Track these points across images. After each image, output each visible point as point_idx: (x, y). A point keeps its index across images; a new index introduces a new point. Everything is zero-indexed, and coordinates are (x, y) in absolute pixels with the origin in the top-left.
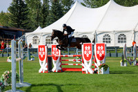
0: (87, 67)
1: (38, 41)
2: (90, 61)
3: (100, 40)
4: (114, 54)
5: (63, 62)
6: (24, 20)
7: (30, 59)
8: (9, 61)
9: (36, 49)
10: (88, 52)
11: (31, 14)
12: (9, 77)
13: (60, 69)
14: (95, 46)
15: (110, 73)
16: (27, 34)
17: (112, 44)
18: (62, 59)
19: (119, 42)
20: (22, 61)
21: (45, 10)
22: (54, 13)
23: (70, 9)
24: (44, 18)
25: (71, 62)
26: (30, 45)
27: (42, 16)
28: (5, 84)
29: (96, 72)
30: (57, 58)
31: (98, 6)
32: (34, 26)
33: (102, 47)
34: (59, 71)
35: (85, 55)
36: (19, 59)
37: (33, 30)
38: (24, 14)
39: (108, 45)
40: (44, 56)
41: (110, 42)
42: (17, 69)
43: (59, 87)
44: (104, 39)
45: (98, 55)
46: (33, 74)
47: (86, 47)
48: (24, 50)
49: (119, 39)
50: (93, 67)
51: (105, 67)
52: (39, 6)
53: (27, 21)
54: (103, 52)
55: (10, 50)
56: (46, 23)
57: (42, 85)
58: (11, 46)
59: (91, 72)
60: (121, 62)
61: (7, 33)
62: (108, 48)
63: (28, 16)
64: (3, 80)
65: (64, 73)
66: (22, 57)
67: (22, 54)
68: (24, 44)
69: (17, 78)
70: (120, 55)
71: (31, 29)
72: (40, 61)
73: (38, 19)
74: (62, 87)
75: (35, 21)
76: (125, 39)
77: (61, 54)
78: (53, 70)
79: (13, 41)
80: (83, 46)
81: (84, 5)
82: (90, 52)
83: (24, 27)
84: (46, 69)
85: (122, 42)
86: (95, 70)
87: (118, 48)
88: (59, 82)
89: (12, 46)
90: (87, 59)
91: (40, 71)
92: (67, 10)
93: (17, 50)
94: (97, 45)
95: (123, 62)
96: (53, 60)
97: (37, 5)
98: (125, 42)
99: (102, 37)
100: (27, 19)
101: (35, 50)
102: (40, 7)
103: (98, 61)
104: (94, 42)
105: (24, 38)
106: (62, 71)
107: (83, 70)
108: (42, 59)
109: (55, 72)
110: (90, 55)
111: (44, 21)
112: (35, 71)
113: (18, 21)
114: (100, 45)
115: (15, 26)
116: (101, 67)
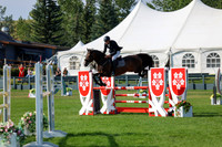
0: (156, 106)
1: (77, 65)
2: (162, 96)
3: (178, 63)
4: (200, 85)
5: (118, 98)
6: (55, 30)
7: (65, 92)
8: (32, 96)
9: (75, 77)
10: (158, 82)
11: (66, 22)
12: (31, 121)
13: (113, 109)
14: (170, 72)
15: (194, 115)
16: (60, 53)
17: (197, 70)
18: (117, 93)
19: (208, 66)
20: (52, 96)
21: (88, 16)
22: (103, 19)
23: (128, 13)
24: (88, 27)
25: (131, 98)
26: (66, 72)
27: (84, 25)
28: (25, 133)
29: (170, 114)
30: (108, 91)
31: (175, 9)
32: (71, 41)
33: (181, 75)
34: (111, 113)
35: (154, 88)
36: (48, 93)
37: (70, 47)
38: (56, 22)
39: (191, 71)
40: (87, 88)
41: (193, 66)
42: (44, 109)
43: (111, 138)
44: (184, 61)
45: (174, 87)
46: (70, 117)
47: (155, 75)
48: (55, 79)
49: (208, 60)
50: (166, 106)
51: (186, 106)
52: (79, 8)
53: (60, 33)
54: (182, 82)
55: (33, 80)
56: (91, 35)
57: (84, 134)
58: (34, 73)
59: (164, 114)
60: (212, 98)
61: (28, 52)
62: (190, 75)
63: (63, 25)
64: (23, 126)
65: (119, 116)
66: (53, 89)
67: (52, 85)
68: (55, 70)
69: (45, 123)
70: (210, 87)
71: (67, 46)
72: (81, 96)
73: (77, 29)
74: (117, 138)
75: (73, 33)
76: (219, 60)
77: (115, 85)
78: (102, 111)
79: (38, 65)
80: (149, 72)
81: (151, 7)
82: (161, 82)
83: (56, 42)
84: (91, 109)
85: (213, 66)
86: (170, 110)
87: (206, 75)
88: (112, 130)
89: (36, 72)
90: (157, 93)
91: (81, 112)
92: (124, 16)
93: (45, 79)
94: (174, 71)
95: (215, 97)
96: (102, 95)
97: (75, 7)
98: (219, 66)
99: (182, 59)
100: (60, 29)
101: (74, 79)
102: (81, 11)
103: (174, 96)
104: (168, 65)
105: (56, 60)
106: (117, 112)
107: (150, 110)
108: (85, 93)
109: (105, 114)
110: (161, 87)
111: (88, 33)
112: (72, 113)
113: (45, 33)
114: (178, 71)
115: (41, 40)
116: (178, 105)
